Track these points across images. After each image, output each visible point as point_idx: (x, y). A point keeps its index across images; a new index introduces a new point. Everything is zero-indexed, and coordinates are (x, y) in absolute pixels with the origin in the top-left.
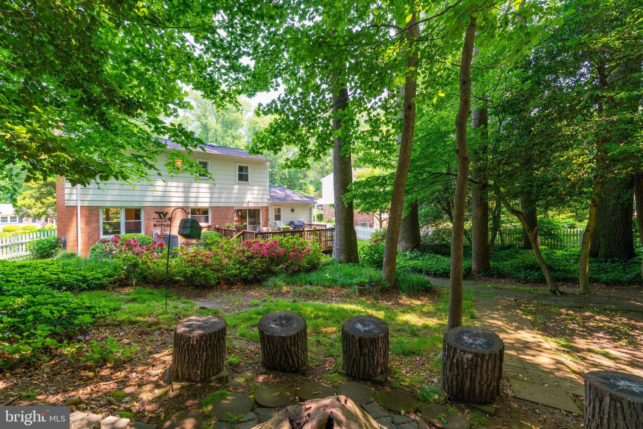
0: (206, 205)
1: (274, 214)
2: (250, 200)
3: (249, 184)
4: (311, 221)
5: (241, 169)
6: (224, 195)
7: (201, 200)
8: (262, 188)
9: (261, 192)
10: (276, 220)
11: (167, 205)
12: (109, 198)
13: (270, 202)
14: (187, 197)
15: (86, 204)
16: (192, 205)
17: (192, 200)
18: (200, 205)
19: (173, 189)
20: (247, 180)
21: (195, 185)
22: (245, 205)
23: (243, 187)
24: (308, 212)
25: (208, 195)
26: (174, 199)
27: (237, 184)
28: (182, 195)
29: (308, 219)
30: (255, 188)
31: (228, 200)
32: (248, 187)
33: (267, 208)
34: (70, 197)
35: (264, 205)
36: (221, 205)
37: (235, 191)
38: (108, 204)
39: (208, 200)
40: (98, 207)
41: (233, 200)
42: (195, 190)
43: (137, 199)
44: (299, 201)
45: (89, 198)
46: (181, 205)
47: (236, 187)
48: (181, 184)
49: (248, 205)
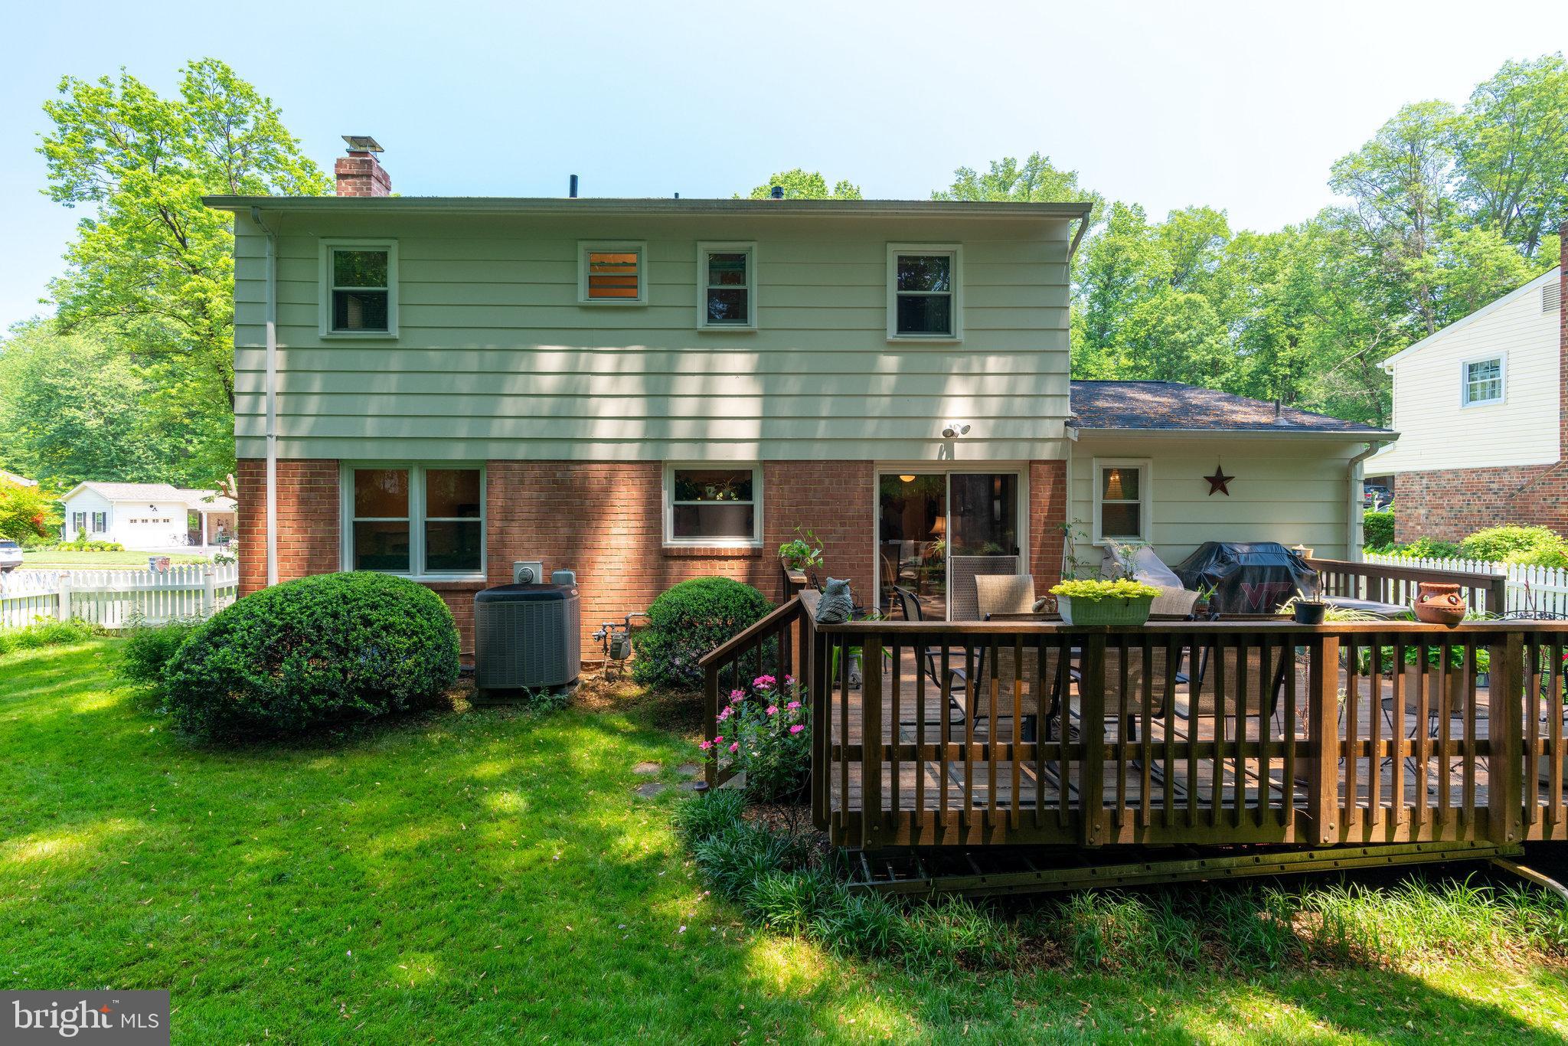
0: (745, 454)
1: (1098, 501)
2: (957, 426)
3: (954, 349)
4: (1344, 546)
5: (912, 271)
6: (826, 408)
7: (719, 430)
8: (1029, 364)
9: (1025, 385)
10: (1106, 532)
11: (579, 453)
12: (370, 428)
13: (1073, 434)
14: (658, 418)
15: (296, 452)
16: (679, 453)
17: (680, 430)
18: (719, 454)
19: (601, 385)
20: (943, 325)
21: (693, 362)
22: (934, 453)
23: (923, 361)
24: (1326, 492)
25: (752, 407)
26: (604, 430)
27: (892, 348)
28: (636, 407)
29: (1327, 536)
30: (993, 363)
31: (845, 430)
32: (957, 364)
33: (1058, 467)
34: (250, 426)
35: (1045, 453)
36: (820, 453)
37: (887, 384)
38: (370, 453)
39: (750, 430)
40: (337, 463)
41: (869, 429)
42: (691, 385)
43: (462, 430)
44: (1261, 425)
45: (304, 427)
46: (629, 452)
47: (890, 362)
48: (634, 363)
49: (951, 453)
